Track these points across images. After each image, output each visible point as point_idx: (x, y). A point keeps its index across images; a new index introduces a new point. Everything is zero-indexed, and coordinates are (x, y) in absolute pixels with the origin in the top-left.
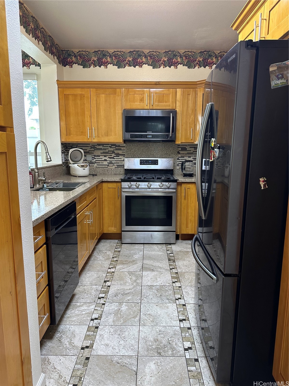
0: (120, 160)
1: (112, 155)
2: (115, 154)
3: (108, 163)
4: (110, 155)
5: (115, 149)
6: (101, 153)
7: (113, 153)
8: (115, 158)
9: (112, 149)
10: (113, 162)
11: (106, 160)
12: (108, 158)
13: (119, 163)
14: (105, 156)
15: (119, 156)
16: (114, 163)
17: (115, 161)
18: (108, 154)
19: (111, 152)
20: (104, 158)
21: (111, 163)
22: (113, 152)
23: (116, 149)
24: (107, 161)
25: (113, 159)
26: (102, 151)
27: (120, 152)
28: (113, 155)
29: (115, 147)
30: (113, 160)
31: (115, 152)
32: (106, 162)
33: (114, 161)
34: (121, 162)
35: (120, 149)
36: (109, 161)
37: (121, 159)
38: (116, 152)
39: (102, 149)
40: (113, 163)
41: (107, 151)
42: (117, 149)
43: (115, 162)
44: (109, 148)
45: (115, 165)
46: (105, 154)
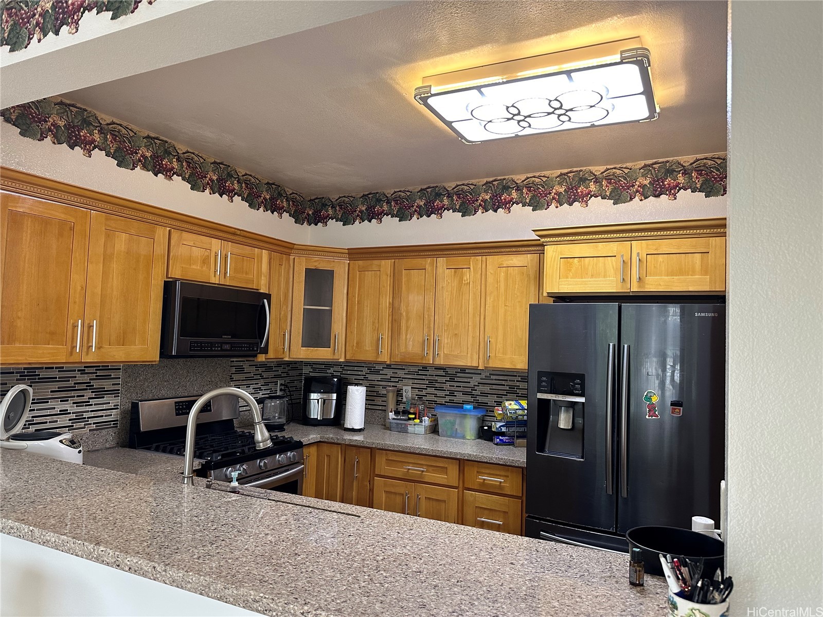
0: (105, 407)
1: (83, 396)
2: (92, 392)
3: (70, 420)
4: (78, 396)
5: (94, 376)
6: (51, 392)
7: (86, 389)
8: (92, 401)
9: (86, 378)
10: (85, 415)
11: (67, 410)
12: (74, 403)
13: (102, 416)
14: (64, 400)
15: (104, 397)
16: (88, 418)
17: (91, 411)
18: (73, 393)
19: (84, 386)
20: (59, 406)
21: (79, 418)
22: (89, 386)
23: (96, 376)
24: (70, 413)
25: (86, 405)
26: (55, 386)
27: (107, 385)
28: (88, 394)
29: (96, 370)
30: (87, 408)
31: (93, 386)
32: (65, 417)
33: (88, 411)
34: (108, 412)
35: (108, 377)
36: (73, 413)
37: (109, 403)
38: (96, 384)
39: (56, 378)
40: (85, 418)
41: (71, 383)
42: (99, 378)
43: (92, 414)
44: (78, 374)
45: (90, 424)
46: (64, 393)
